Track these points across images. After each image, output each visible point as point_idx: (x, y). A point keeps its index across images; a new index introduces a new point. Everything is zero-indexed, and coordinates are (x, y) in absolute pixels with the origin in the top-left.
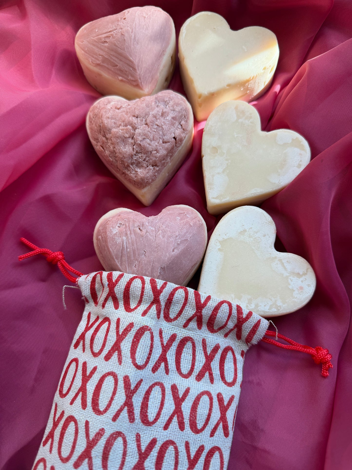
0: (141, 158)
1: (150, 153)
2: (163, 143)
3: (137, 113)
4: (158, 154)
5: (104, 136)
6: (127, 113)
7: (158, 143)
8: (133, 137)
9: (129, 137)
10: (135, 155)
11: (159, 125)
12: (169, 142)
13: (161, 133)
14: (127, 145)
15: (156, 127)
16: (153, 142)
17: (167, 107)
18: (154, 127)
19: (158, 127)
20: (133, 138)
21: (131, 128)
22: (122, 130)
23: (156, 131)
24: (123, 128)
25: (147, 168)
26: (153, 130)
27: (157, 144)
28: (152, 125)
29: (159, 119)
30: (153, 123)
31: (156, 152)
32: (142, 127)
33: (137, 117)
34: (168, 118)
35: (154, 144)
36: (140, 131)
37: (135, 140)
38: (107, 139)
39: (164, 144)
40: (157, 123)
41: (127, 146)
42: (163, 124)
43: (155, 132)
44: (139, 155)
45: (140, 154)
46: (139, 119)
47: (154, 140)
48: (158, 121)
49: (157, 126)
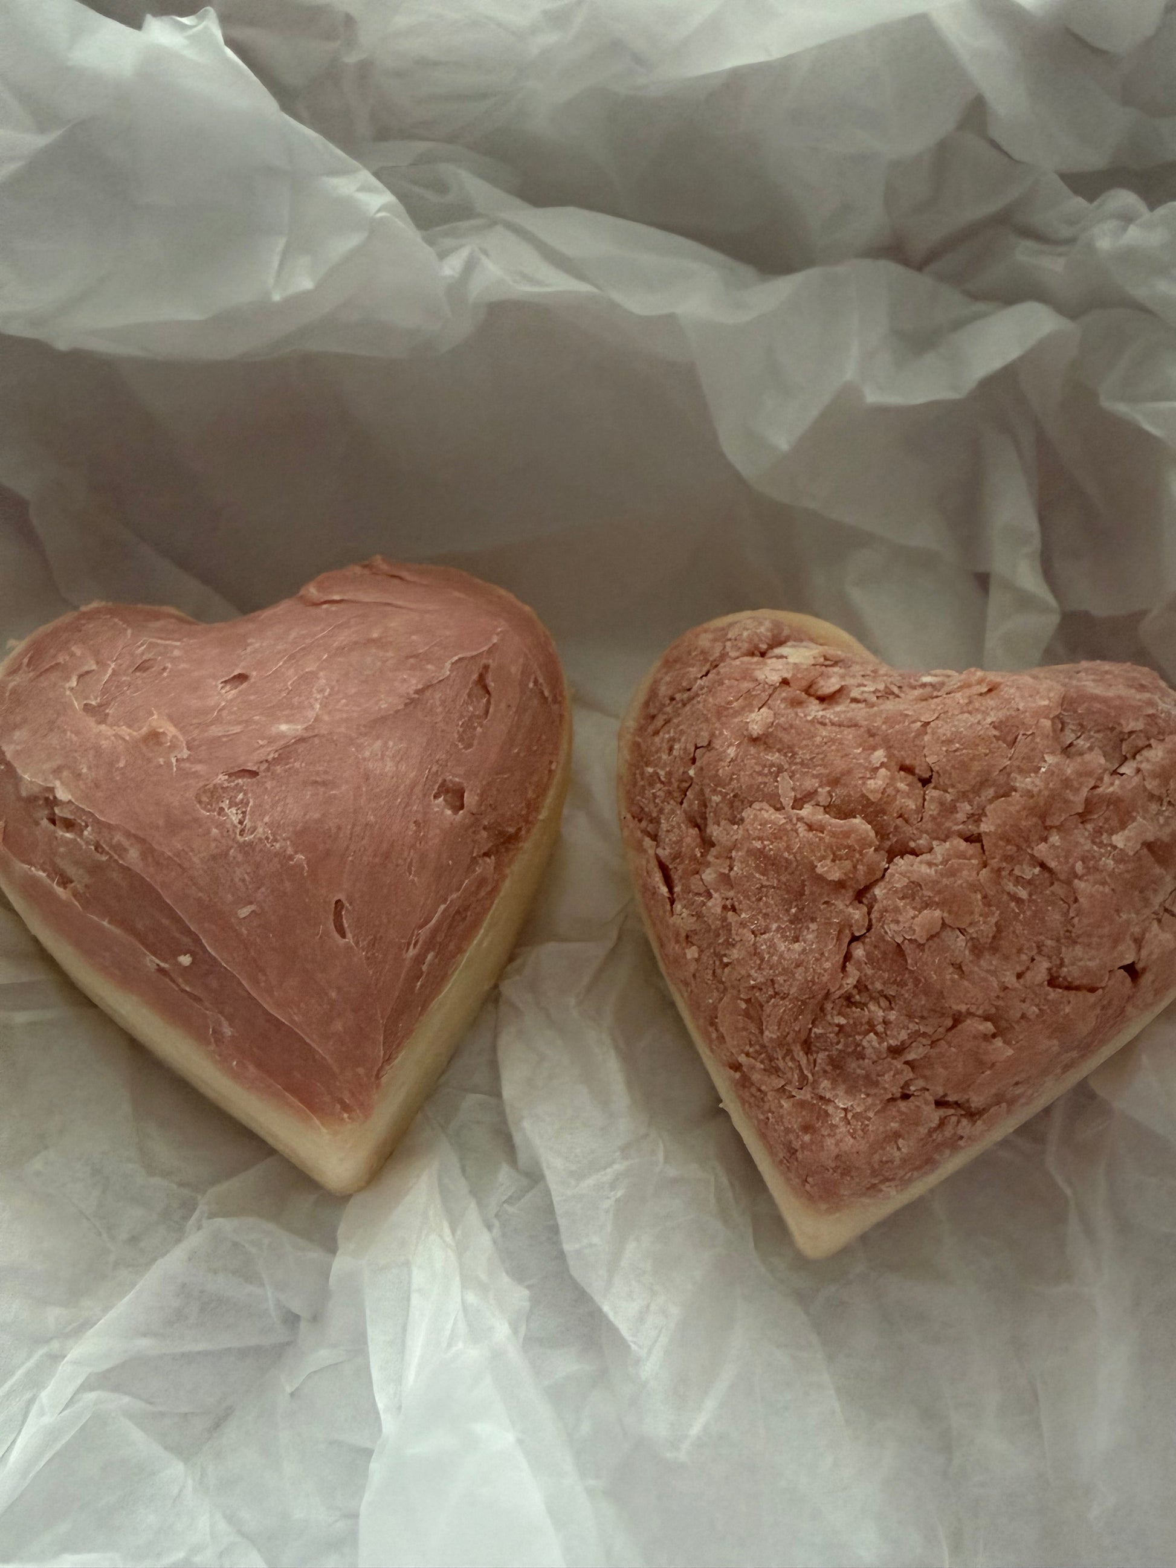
0: (880, 1028)
1: (949, 1022)
2: (1052, 982)
3: (932, 757)
4: (998, 1042)
5: (698, 822)
6: (871, 737)
7: (1019, 976)
8: (868, 888)
9: (840, 885)
10: (848, 999)
11: (1053, 864)
12: (1092, 990)
13: (1054, 917)
14: (813, 920)
15: (1031, 872)
16: (990, 961)
17: (1127, 769)
18: (1017, 872)
19: (1047, 875)
20: (861, 895)
21: (872, 834)
22: (810, 828)
23: (1023, 894)
24: (821, 817)
25: (903, 1105)
26: (1010, 887)
27: (1010, 979)
28: (1009, 858)
29: (1059, 828)
30: (1019, 848)
31: (989, 1025)
32: (941, 850)
33: (925, 782)
34: (1118, 840)
35: (994, 973)
36: (925, 869)
37: (874, 915)
38: (707, 843)
39: (1054, 994)
40: (1041, 850)
41: (813, 926)
42: (1079, 867)
43: (1019, 901)
44: (873, 1007)
45: (884, 1003)
46: (932, 793)
47: (994, 949)
48: (1055, 839)
49: (1037, 870)
